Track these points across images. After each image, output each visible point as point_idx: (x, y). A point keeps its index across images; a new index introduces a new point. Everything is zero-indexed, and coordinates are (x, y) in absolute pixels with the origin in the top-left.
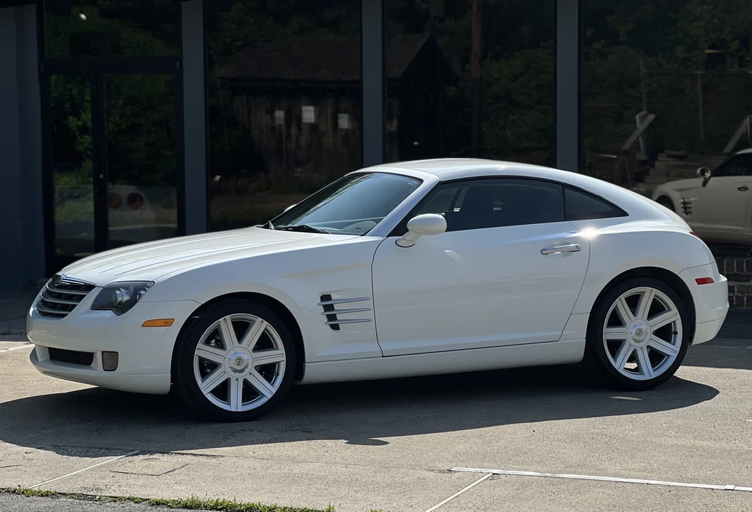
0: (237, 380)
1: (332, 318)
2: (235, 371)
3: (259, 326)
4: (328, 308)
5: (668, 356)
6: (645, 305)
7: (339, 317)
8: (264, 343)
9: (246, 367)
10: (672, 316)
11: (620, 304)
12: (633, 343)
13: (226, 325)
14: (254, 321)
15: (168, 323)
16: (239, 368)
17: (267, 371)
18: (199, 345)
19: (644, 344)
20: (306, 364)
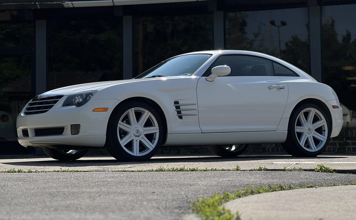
0: (136, 140)
1: (179, 112)
2: (136, 136)
3: (147, 114)
4: (177, 107)
5: (322, 141)
6: (311, 117)
7: (182, 112)
8: (149, 124)
9: (140, 135)
10: (323, 122)
11: (301, 115)
12: (307, 134)
13: (131, 112)
14: (144, 112)
15: (106, 110)
16: (138, 135)
17: (150, 137)
18: (120, 122)
19: (311, 135)
20: (168, 135)
